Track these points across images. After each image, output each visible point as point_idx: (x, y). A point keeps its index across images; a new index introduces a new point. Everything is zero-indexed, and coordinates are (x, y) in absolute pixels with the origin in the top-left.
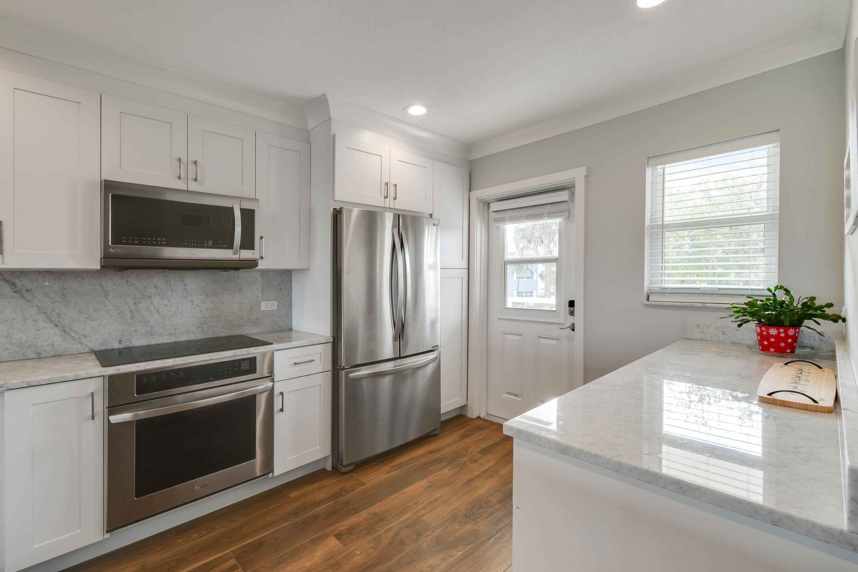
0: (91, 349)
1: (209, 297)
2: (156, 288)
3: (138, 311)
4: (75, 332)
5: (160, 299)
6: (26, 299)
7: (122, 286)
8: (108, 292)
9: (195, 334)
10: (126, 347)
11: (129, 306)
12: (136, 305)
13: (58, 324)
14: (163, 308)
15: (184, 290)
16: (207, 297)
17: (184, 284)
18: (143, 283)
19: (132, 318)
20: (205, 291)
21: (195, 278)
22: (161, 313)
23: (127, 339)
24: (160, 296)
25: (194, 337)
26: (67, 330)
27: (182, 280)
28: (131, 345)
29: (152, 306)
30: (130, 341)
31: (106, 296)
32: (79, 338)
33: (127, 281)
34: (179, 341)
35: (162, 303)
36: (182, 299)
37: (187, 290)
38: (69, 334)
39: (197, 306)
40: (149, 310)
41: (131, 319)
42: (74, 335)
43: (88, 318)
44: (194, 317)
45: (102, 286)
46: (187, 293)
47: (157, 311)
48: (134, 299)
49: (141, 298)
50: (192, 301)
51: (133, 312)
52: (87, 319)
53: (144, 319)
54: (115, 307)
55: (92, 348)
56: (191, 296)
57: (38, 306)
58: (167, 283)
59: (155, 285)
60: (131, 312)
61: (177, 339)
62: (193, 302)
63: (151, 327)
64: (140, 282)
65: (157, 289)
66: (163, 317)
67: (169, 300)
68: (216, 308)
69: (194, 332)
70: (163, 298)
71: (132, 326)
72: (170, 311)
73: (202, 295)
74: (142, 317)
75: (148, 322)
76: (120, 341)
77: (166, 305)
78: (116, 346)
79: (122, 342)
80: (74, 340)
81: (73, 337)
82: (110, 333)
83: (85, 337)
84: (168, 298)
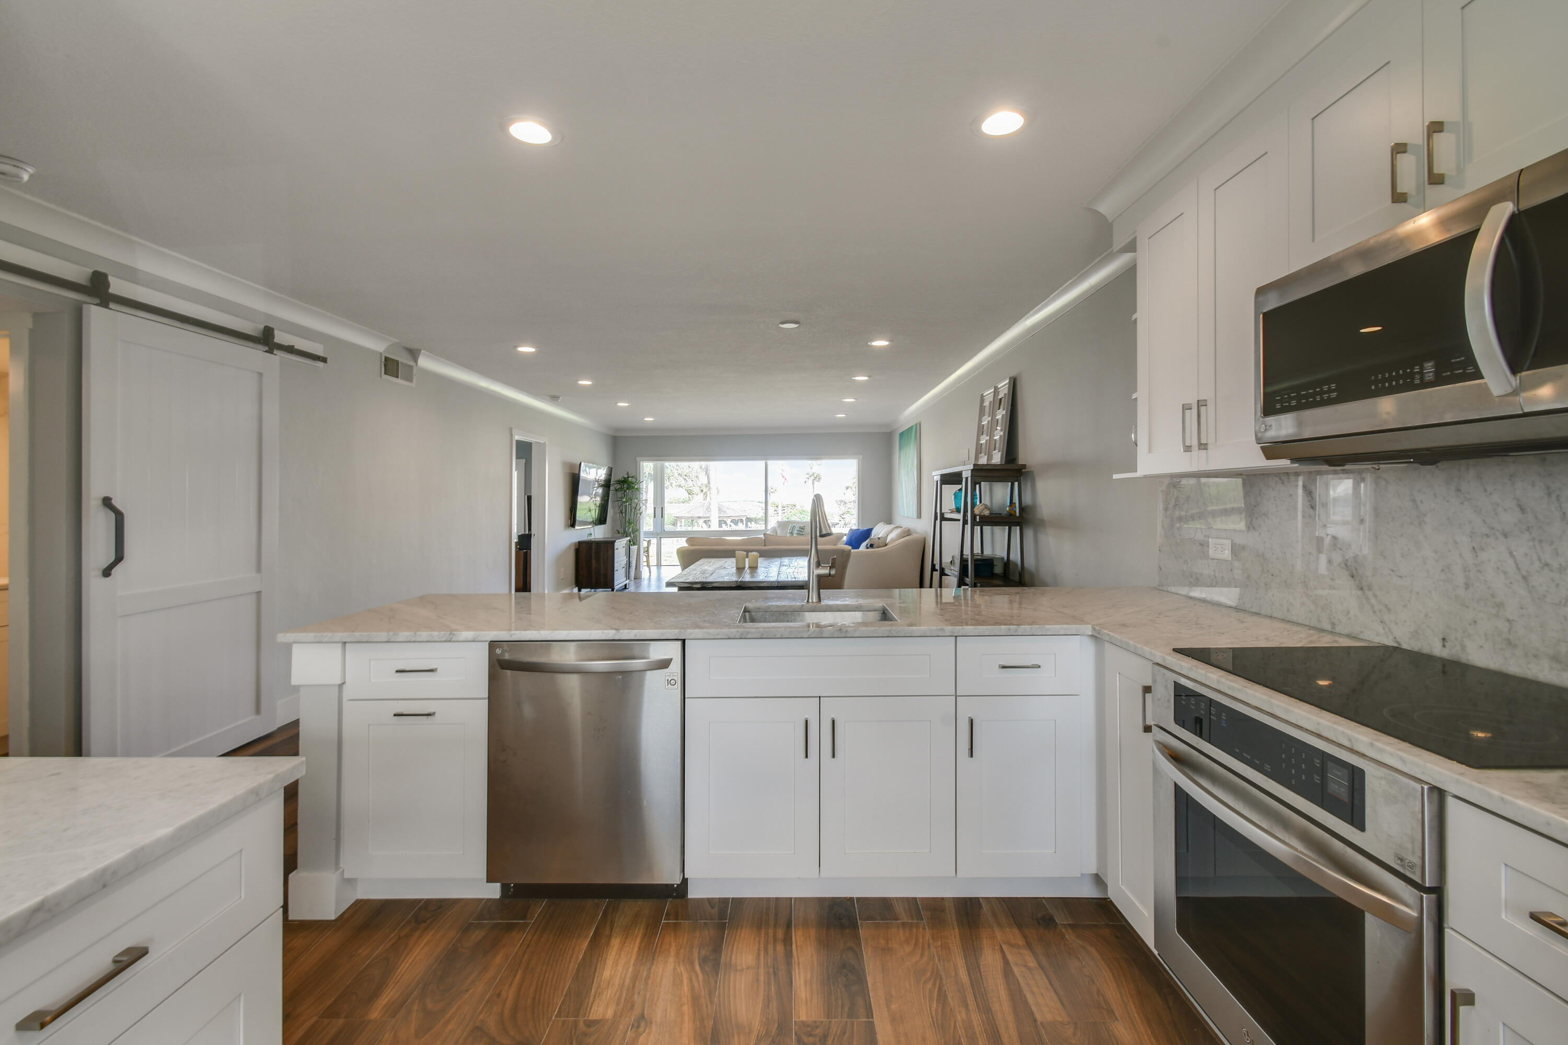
0: (1397, 642)
2: (1523, 510)
3: (1478, 571)
4: (1375, 596)
5: (1531, 544)
7: (1448, 501)
8: (1425, 516)
10: (1456, 659)
11: (1460, 555)
12: (1476, 552)
13: (1355, 573)
14: (1538, 572)
18: (1491, 494)
19: (1467, 586)
22: (1533, 586)
23: (1456, 639)
24: (1530, 533)
26: (1365, 588)
28: (1464, 658)
29: (1511, 562)
30: (1463, 648)
31: (1420, 524)
32: (1380, 611)
33: (1458, 490)
35: (1535, 557)
38: (1367, 598)
40: (1505, 573)
41: (1466, 589)
42: (1373, 601)
43: (1392, 570)
45: (1414, 501)
47: (1524, 578)
48: (1471, 537)
49: (1487, 535)
51: (1469, 571)
52: (1391, 572)
53: (1493, 596)
54: (1436, 552)
55: (1399, 640)
58: (1549, 494)
59: (1518, 500)
60: (1466, 570)
63: (1508, 620)
64: (1485, 491)
65: (1523, 513)
66: (1539, 599)
67: (1556, 550)
70: (1540, 541)
71: (1467, 607)
72: (1557, 585)
74: (1489, 588)
75: (1500, 605)
76: (1444, 639)
77: (1547, 565)
78: (1437, 650)
79: (1446, 644)
80: (1374, 612)
81: (1372, 606)
82: (1426, 616)
83: (1389, 610)
84: (1552, 543)
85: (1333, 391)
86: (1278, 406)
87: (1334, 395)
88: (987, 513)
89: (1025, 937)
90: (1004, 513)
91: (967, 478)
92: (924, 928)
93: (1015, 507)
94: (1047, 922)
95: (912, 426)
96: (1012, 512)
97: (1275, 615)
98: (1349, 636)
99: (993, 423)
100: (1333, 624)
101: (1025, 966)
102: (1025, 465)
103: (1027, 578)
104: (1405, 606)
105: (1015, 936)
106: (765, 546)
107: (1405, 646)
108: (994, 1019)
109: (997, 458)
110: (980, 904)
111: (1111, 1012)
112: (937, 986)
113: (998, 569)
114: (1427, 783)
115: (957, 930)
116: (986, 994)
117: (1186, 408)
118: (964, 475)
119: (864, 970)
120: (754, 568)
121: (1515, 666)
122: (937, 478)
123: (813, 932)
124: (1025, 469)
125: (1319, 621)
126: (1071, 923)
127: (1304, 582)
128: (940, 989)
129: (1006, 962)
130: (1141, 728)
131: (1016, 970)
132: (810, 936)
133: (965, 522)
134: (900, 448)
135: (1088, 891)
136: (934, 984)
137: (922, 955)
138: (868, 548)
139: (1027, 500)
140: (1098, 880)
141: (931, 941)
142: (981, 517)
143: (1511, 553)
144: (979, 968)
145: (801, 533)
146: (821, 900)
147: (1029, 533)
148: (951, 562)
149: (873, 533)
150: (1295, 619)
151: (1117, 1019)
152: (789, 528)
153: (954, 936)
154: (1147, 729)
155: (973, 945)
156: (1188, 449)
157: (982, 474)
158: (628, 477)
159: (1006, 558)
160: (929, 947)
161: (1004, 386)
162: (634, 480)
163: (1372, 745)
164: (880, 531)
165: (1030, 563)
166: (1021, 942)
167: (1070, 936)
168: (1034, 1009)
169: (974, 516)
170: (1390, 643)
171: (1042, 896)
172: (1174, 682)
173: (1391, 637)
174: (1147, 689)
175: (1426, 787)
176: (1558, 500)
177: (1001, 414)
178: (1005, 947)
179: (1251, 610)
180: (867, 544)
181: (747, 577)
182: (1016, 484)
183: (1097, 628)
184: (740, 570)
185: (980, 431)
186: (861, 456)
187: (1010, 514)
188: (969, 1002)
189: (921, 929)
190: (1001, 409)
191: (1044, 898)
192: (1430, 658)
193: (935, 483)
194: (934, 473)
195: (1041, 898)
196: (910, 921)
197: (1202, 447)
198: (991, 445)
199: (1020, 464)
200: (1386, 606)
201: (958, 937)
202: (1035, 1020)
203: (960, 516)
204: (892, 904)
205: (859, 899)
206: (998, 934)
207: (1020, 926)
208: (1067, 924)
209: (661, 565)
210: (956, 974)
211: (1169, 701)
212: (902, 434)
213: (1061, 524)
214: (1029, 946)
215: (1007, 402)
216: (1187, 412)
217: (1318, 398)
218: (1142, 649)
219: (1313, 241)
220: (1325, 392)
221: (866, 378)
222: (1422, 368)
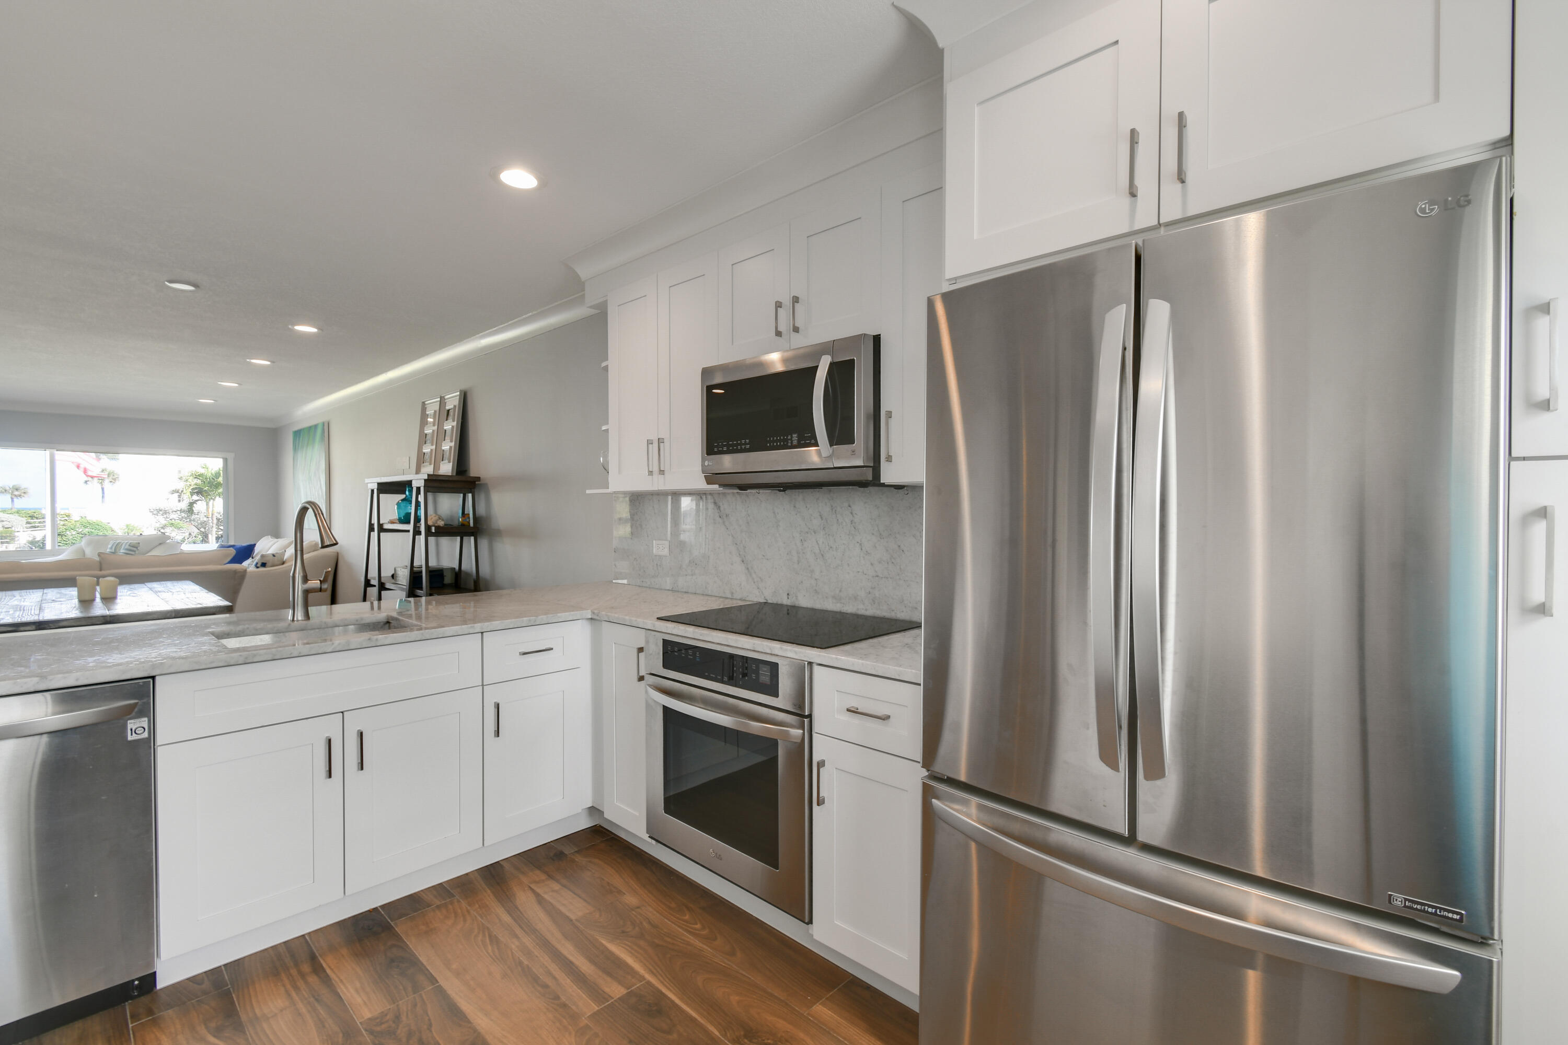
1: (883, 538)
2: (822, 518)
3: (803, 553)
4: (755, 573)
5: (825, 536)
6: (725, 526)
7: (790, 514)
8: (779, 522)
9: (864, 604)
10: (793, 605)
11: (795, 544)
12: (802, 543)
13: (744, 559)
14: (828, 551)
15: (852, 524)
16: (881, 538)
17: (852, 513)
19: (798, 562)
20: (877, 526)
21: (865, 503)
22: (826, 560)
23: (794, 593)
24: (825, 530)
25: (863, 609)
26: (750, 568)
27: (850, 506)
28: (797, 604)
29: (817, 547)
30: (797, 597)
31: (777, 527)
32: (757, 581)
34: (845, 611)
35: (827, 544)
36: (849, 538)
37: (855, 523)
38: (751, 575)
39: (867, 553)
40: (815, 553)
41: (798, 564)
42: (754, 576)
43: (764, 556)
44: (863, 573)
45: (774, 513)
46: (855, 528)
47: (822, 555)
48: (800, 534)
49: (807, 532)
50: (861, 544)
53: (809, 566)
54: (784, 543)
55: (766, 598)
56: (860, 534)
57: (732, 536)
58: (832, 509)
59: (820, 513)
60: (798, 553)
61: (843, 607)
62: (863, 545)
63: (816, 579)
64: (807, 507)
65: (822, 520)
66: (828, 566)
67: (835, 539)
68: (893, 561)
69: (862, 601)
70: (829, 535)
71: (798, 574)
72: (835, 558)
73: (873, 534)
74: (808, 562)
75: (812, 571)
76: (788, 594)
77: (831, 547)
78: (786, 601)
79: (789, 597)
80: (754, 582)
81: (753, 579)
82: (780, 581)
83: (762, 580)
84: (833, 536)
85: (748, 444)
86: (716, 450)
87: (748, 446)
88: (441, 523)
89: (546, 873)
90: (456, 523)
91: (418, 489)
92: (459, 901)
93: (469, 518)
94: (560, 856)
95: (316, 426)
96: (465, 523)
97: (698, 592)
98: (740, 600)
99: (441, 435)
100: (732, 593)
101: (553, 891)
102: (479, 478)
103: (482, 585)
104: (770, 577)
105: (538, 875)
106: (101, 570)
107: (770, 601)
108: (541, 934)
109: (447, 468)
110: (502, 866)
111: (620, 892)
112: (487, 934)
113: (448, 579)
114: (806, 661)
115: (489, 891)
116: (528, 921)
117: (650, 442)
118: (415, 484)
119: (414, 955)
120: (109, 599)
121: (818, 605)
122: (375, 487)
123: (344, 951)
124: (480, 481)
125: (724, 592)
126: (576, 850)
127: (716, 567)
128: (490, 936)
129: (537, 895)
130: (636, 678)
131: (546, 896)
132: (343, 956)
133: (417, 532)
134: (295, 449)
135: (584, 823)
136: (484, 935)
137: (465, 921)
138: (258, 567)
139: (481, 510)
140: (593, 811)
141: (469, 908)
142: (437, 528)
143: (817, 542)
144: (518, 909)
146: (341, 924)
147: (484, 543)
148: (393, 576)
149: (257, 549)
150: (710, 593)
151: (624, 894)
152: (109, 546)
153: (488, 897)
154: (641, 679)
155: (507, 895)
156: (651, 473)
157: (435, 484)
159: (457, 568)
160: (468, 911)
161: (453, 400)
163: (781, 648)
164: (266, 546)
165: (485, 570)
166: (543, 877)
167: (579, 859)
168: (568, 914)
169: (428, 528)
170: (762, 601)
171: (550, 841)
172: (663, 639)
173: (763, 597)
174: (641, 650)
175: (806, 663)
176: (836, 513)
177: (450, 425)
178: (532, 886)
179: (682, 590)
180: (257, 563)
181: (99, 609)
182: (470, 495)
183: (596, 611)
184: (86, 602)
185: (423, 439)
186: (231, 456)
187: (463, 525)
188: (517, 933)
189: (456, 904)
190: (450, 420)
191: (551, 842)
192: (782, 605)
193: (370, 491)
194: (367, 481)
195: (549, 843)
196: (443, 902)
197: (661, 473)
198: (439, 456)
199: (471, 476)
200: (760, 578)
201: (491, 894)
202: (572, 921)
203: (410, 527)
204: (419, 897)
205: (383, 907)
206: (525, 880)
207: (539, 868)
208: (574, 852)
210: (500, 920)
211: (659, 653)
212: (298, 434)
213: (516, 533)
214: (551, 877)
215: (457, 414)
216: (650, 446)
217: (739, 447)
218: (636, 620)
219: (732, 344)
220: (743, 444)
221: (268, 363)
222: (792, 437)
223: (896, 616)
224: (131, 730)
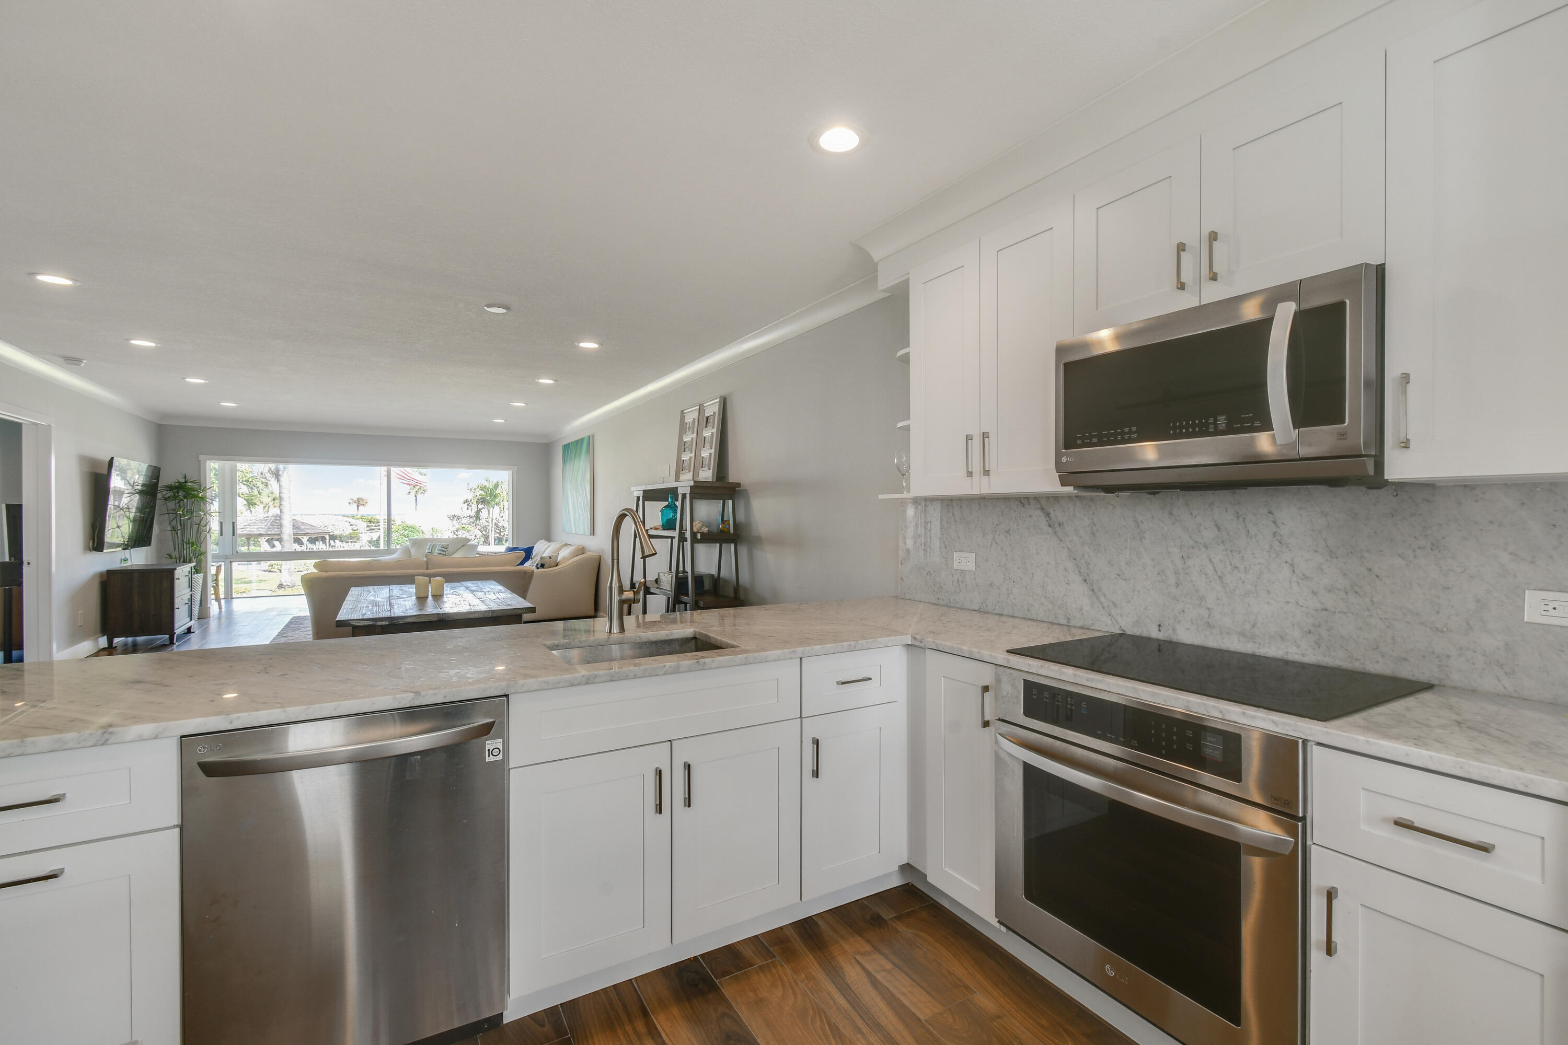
0: (1122, 630)
1: (1337, 557)
2: (1219, 528)
3: (1186, 573)
4: (1104, 595)
5: (1225, 553)
6: (1058, 537)
7: (1163, 522)
8: (1144, 532)
9: (1298, 647)
10: (1169, 640)
11: (1172, 562)
12: (1184, 560)
13: (1087, 578)
14: (1230, 573)
15: (1274, 536)
16: (1332, 557)
17: (1275, 522)
18: (1195, 517)
19: (1177, 585)
20: (1325, 541)
21: (1301, 508)
22: (1226, 584)
23: (1169, 625)
24: (1224, 545)
25: (1296, 654)
26: (1096, 590)
27: (1271, 513)
28: (1175, 639)
29: (1210, 566)
30: (1174, 630)
31: (1141, 539)
32: (1108, 606)
33: (1171, 514)
34: (1262, 654)
35: (1228, 562)
36: (1270, 556)
37: (1281, 536)
38: (1097, 598)
39: (1305, 577)
40: (1206, 574)
41: (1177, 587)
42: (1102, 599)
43: (1119, 575)
44: (1297, 603)
45: (1136, 521)
46: (1281, 543)
47: (1220, 577)
48: (1181, 549)
49: (1192, 547)
50: (1292, 565)
51: (1179, 574)
52: (1118, 576)
53: (1197, 591)
54: (1153, 560)
55: (1123, 628)
56: (1290, 550)
57: (1069, 549)
58: (1238, 518)
59: (1215, 522)
60: (1176, 573)
61: (1258, 648)
62: (1296, 566)
63: (1208, 609)
64: (1191, 514)
65: (1219, 531)
66: (1230, 592)
67: (1243, 557)
68: (1356, 589)
69: (1295, 642)
70: (1231, 551)
71: (1178, 600)
72: (1244, 582)
73: (1316, 551)
74: (1194, 586)
75: (1202, 598)
76: (1160, 625)
77: (1236, 568)
78: (1154, 633)
79: (1161, 629)
80: (1103, 608)
81: (1102, 604)
82: (1146, 608)
83: (1115, 605)
84: (1240, 552)
85: (1134, 433)
86: (1079, 442)
87: (1133, 436)
88: (705, 530)
89: (868, 942)
90: (715, 530)
91: (684, 496)
92: (781, 965)
93: (729, 525)
94: (877, 921)
95: (582, 439)
96: (726, 530)
97: (1016, 615)
98: (1082, 628)
99: (701, 442)
100: (1069, 619)
101: (884, 970)
102: (740, 484)
104: (1128, 602)
105: (859, 944)
106: (427, 569)
107: (1128, 632)
108: (888, 1034)
109: (707, 475)
110: (816, 923)
111: (967, 988)
112: (825, 1021)
113: (707, 585)
114: (1300, 738)
115: (811, 957)
116: (869, 1011)
117: (969, 438)
118: (680, 491)
119: (749, 1033)
120: (438, 597)
121: (1213, 641)
122: (641, 494)
123: (675, 1011)
124: (740, 487)
125: (1056, 617)
126: (895, 915)
127: (1043, 586)
128: (829, 1024)
129: (868, 973)
130: (978, 723)
131: (878, 976)
132: (674, 1016)
133: (682, 539)
134: (564, 461)
135: (895, 882)
136: (822, 1021)
137: (795, 994)
138: (538, 568)
139: (741, 517)
140: (907, 868)
141: (795, 977)
142: (702, 534)
143: (1210, 560)
144: (849, 986)
145: (444, 553)
146: (665, 971)
147: (743, 551)
148: (656, 581)
149: (534, 552)
150: (1034, 617)
151: (975, 992)
152: (428, 547)
153: (811, 963)
154: (986, 724)
155: (833, 966)
156: (970, 474)
157: (700, 491)
158: (186, 482)
159: (716, 575)
160: (797, 984)
161: (712, 409)
162: (196, 486)
164: (542, 549)
165: (745, 578)
166: (868, 948)
167: (901, 927)
168: (913, 1010)
169: (694, 534)
170: (1116, 630)
171: (861, 898)
172: (1024, 679)
173: (1117, 627)
174: (986, 689)
175: (1300, 741)
176: (1244, 521)
177: (710, 432)
178: (858, 957)
179: (993, 612)
180: (537, 564)
181: (431, 609)
182: (730, 502)
184: (421, 600)
185: (682, 447)
186: (516, 468)
187: (722, 532)
188: (860, 1026)
189: (779, 967)
190: (710, 426)
191: (863, 898)
192: (1149, 639)
193: (636, 499)
194: (633, 489)
195: (860, 899)
196: (765, 963)
197: (986, 474)
198: (699, 463)
199: (730, 482)
200: (1113, 602)
201: (816, 963)
202: (920, 1020)
203: (675, 534)
204: (738, 951)
205: (702, 956)
206: (846, 947)
207: (860, 932)
208: (893, 917)
209: (232, 598)
210: (835, 1002)
211: (1017, 697)
212: (567, 447)
213: (778, 541)
214: (876, 949)
215: (717, 421)
216: (970, 441)
217: (1119, 438)
218: (979, 653)
219: (1097, 309)
220: (1126, 433)
221: (552, 382)
222: (1216, 420)
223: (1364, 669)
224: (489, 750)
